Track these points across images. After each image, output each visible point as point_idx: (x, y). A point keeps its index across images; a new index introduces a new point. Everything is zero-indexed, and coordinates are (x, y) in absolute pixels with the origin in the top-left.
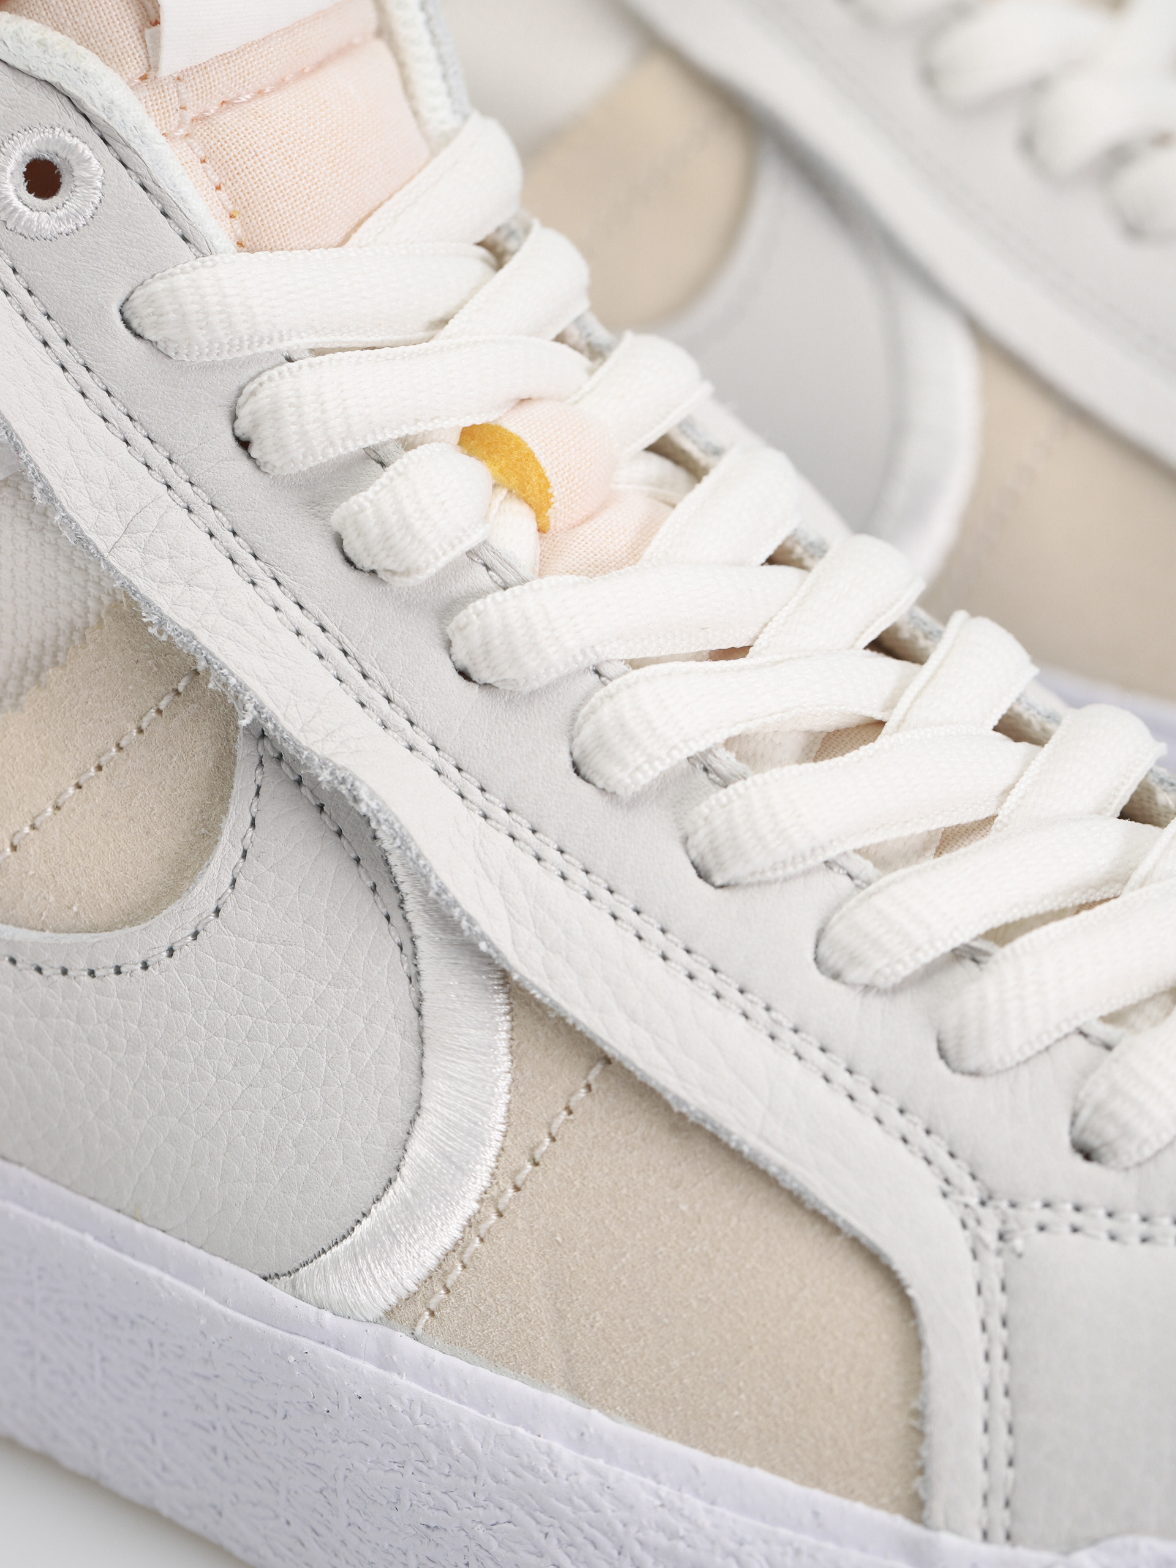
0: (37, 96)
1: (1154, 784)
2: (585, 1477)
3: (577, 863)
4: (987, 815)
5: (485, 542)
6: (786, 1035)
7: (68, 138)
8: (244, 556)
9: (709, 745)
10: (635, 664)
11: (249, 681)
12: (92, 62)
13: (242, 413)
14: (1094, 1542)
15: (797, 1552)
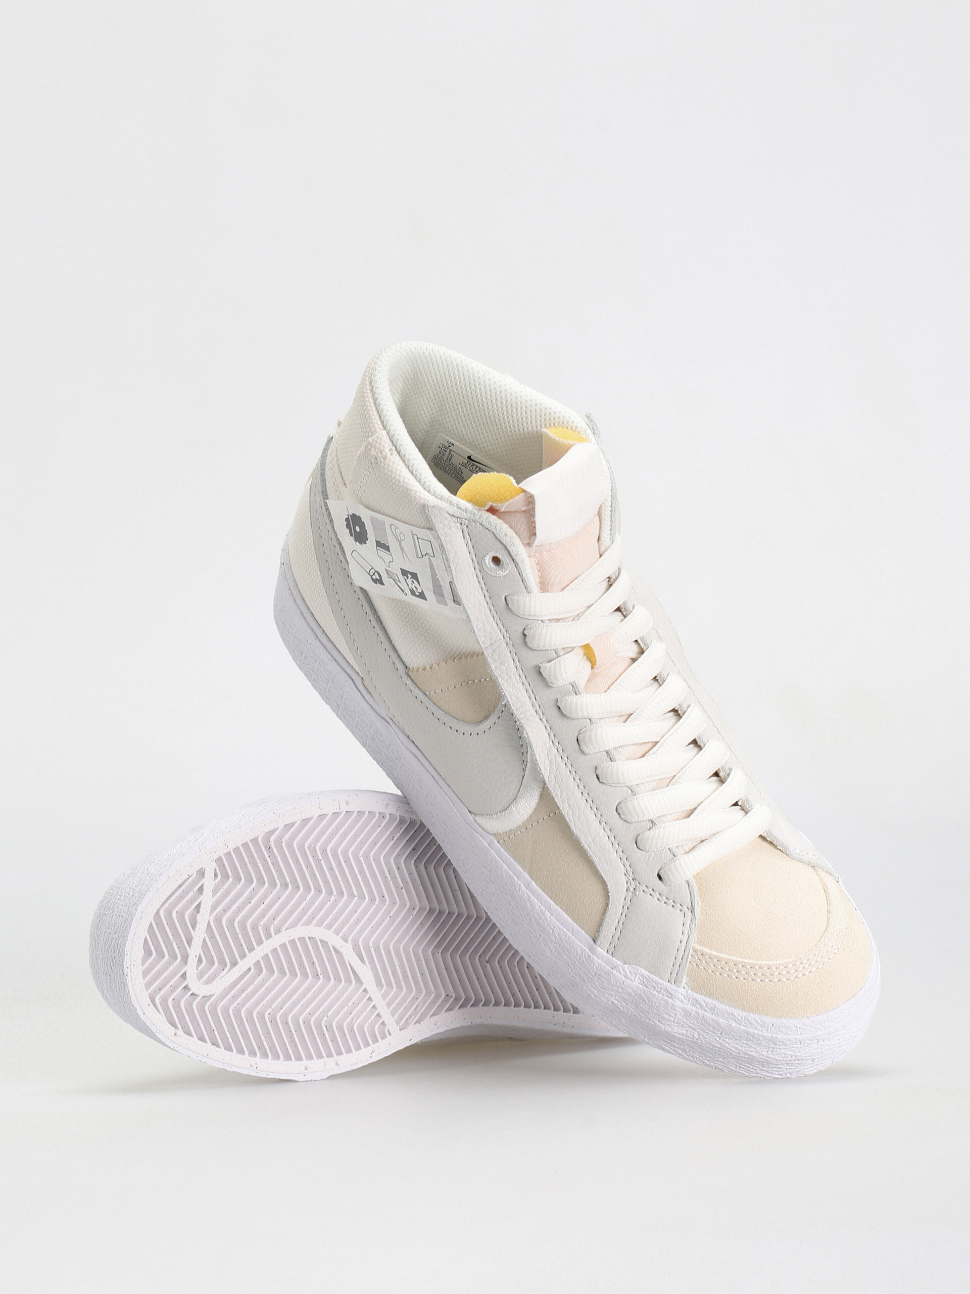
0: (500, 545)
2: (526, 895)
4: (673, 776)
5: (575, 681)
7: (504, 556)
8: (517, 661)
9: (611, 747)
13: (526, 629)
14: (630, 964)
15: (565, 934)
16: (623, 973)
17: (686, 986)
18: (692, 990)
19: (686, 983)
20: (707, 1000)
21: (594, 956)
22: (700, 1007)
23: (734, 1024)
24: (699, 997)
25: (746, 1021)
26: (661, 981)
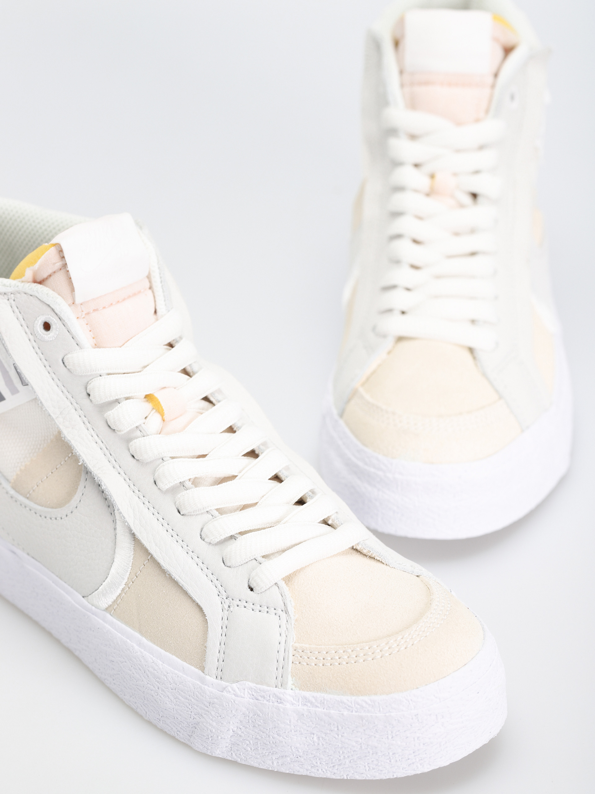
1: (307, 496)
2: (139, 653)
3: (152, 506)
4: (256, 502)
5: (140, 425)
6: (190, 553)
7: (51, 318)
8: (87, 422)
9: (184, 480)
10: (173, 458)
11: (81, 454)
12: (60, 300)
13: (88, 388)
14: (238, 682)
15: (178, 676)
16: (232, 692)
17: (293, 687)
18: (300, 690)
19: (293, 684)
20: (318, 695)
21: (204, 686)
22: (311, 704)
23: (346, 713)
24: (307, 694)
25: (356, 705)
26: (269, 688)
